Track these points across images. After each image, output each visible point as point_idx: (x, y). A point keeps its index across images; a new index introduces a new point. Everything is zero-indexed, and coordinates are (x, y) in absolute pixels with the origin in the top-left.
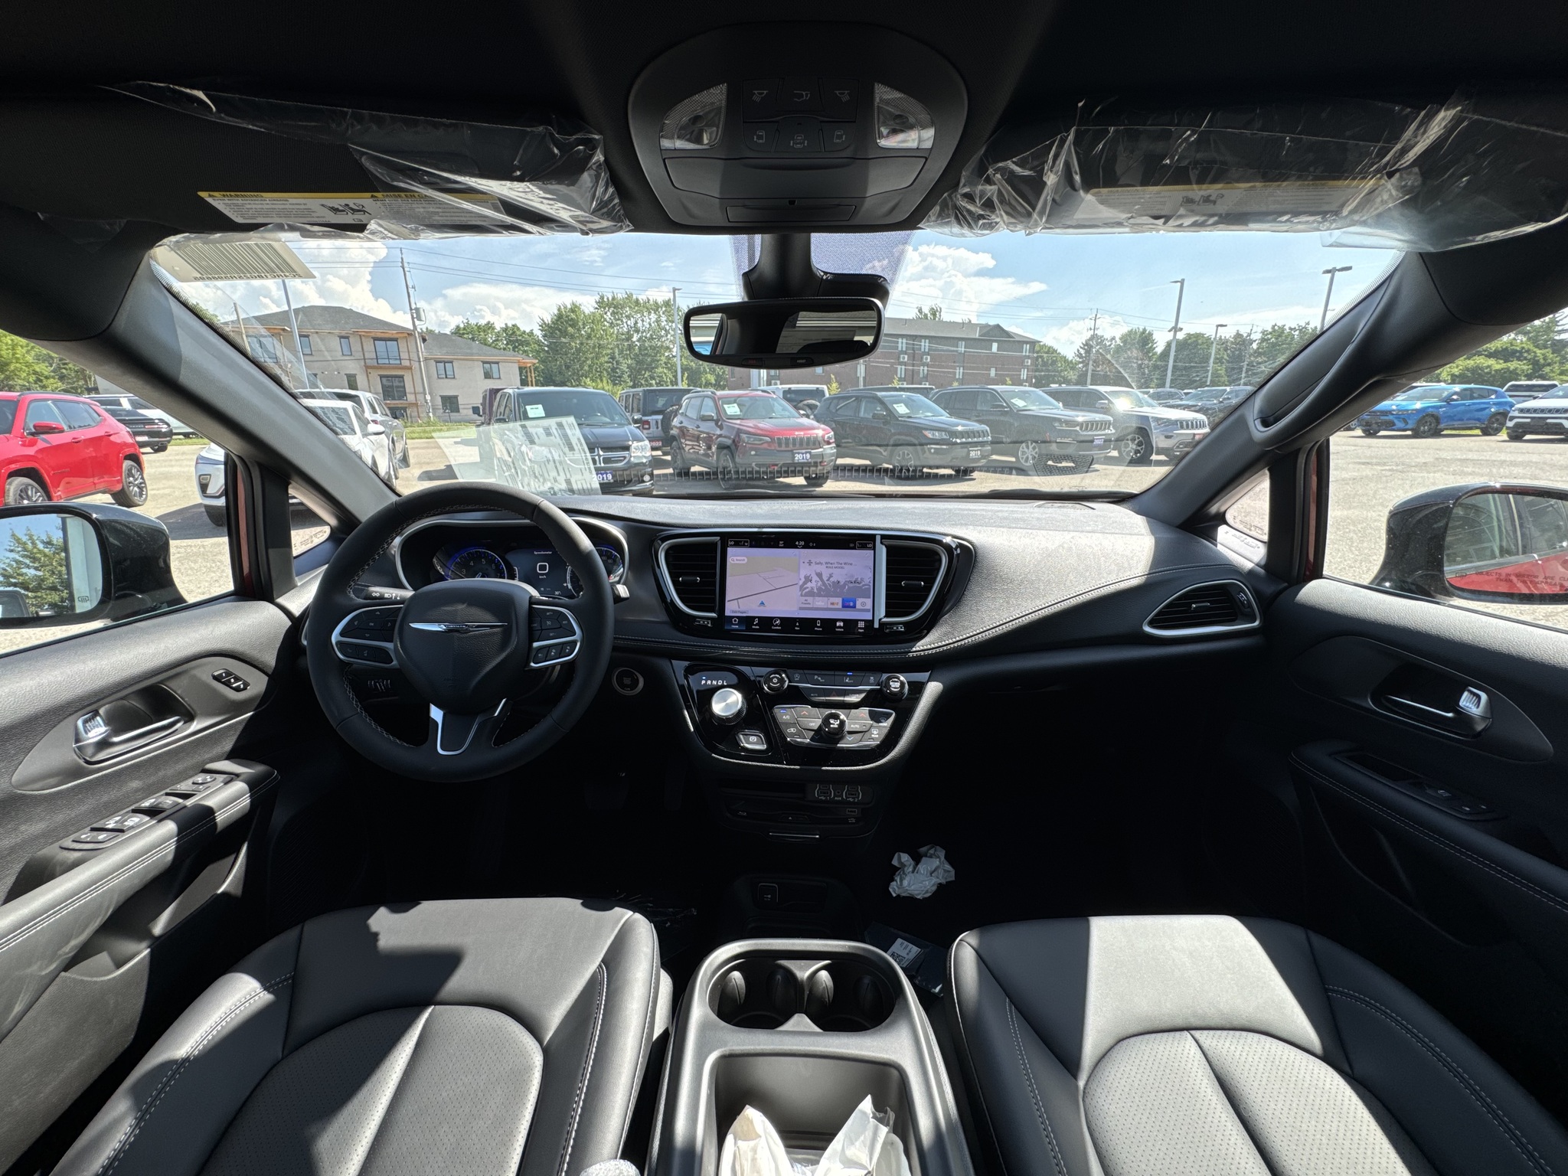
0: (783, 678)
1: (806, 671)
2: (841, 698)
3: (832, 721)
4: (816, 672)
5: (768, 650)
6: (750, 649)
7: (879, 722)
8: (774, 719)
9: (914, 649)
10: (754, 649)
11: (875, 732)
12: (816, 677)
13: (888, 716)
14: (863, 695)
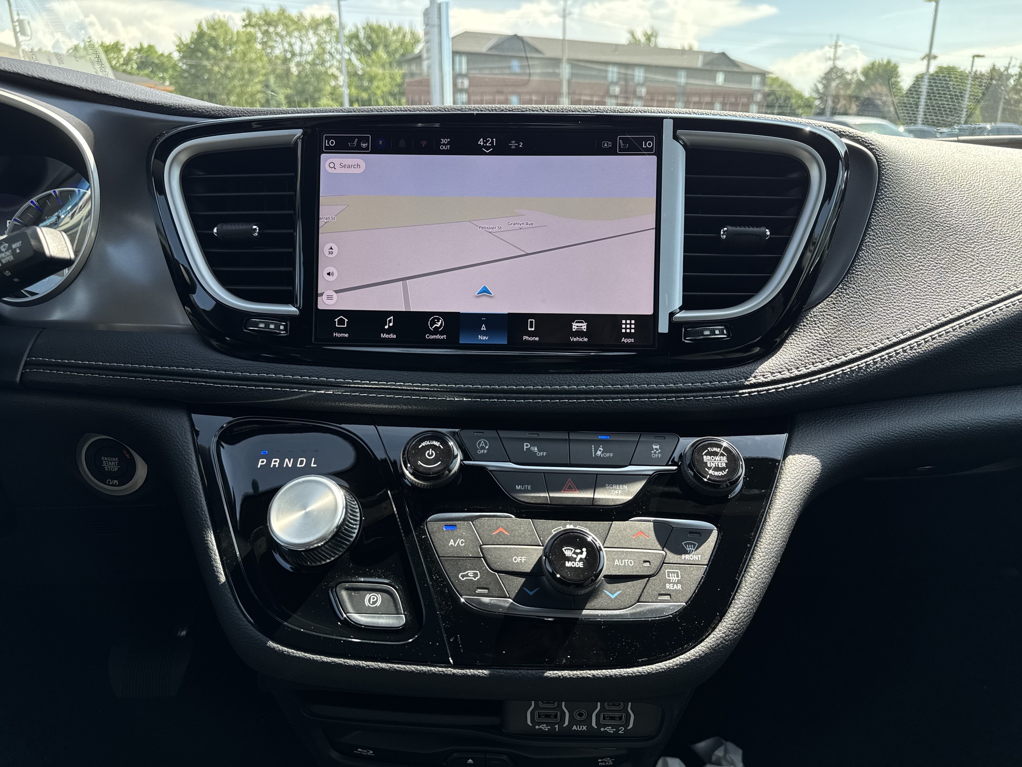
0: (449, 450)
1: (503, 434)
2: (588, 495)
3: (568, 552)
4: (527, 434)
5: (416, 387)
6: (374, 384)
7: (681, 551)
8: (427, 547)
9: (753, 381)
10: (383, 385)
11: (674, 578)
12: (526, 446)
13: (700, 536)
14: (637, 487)
